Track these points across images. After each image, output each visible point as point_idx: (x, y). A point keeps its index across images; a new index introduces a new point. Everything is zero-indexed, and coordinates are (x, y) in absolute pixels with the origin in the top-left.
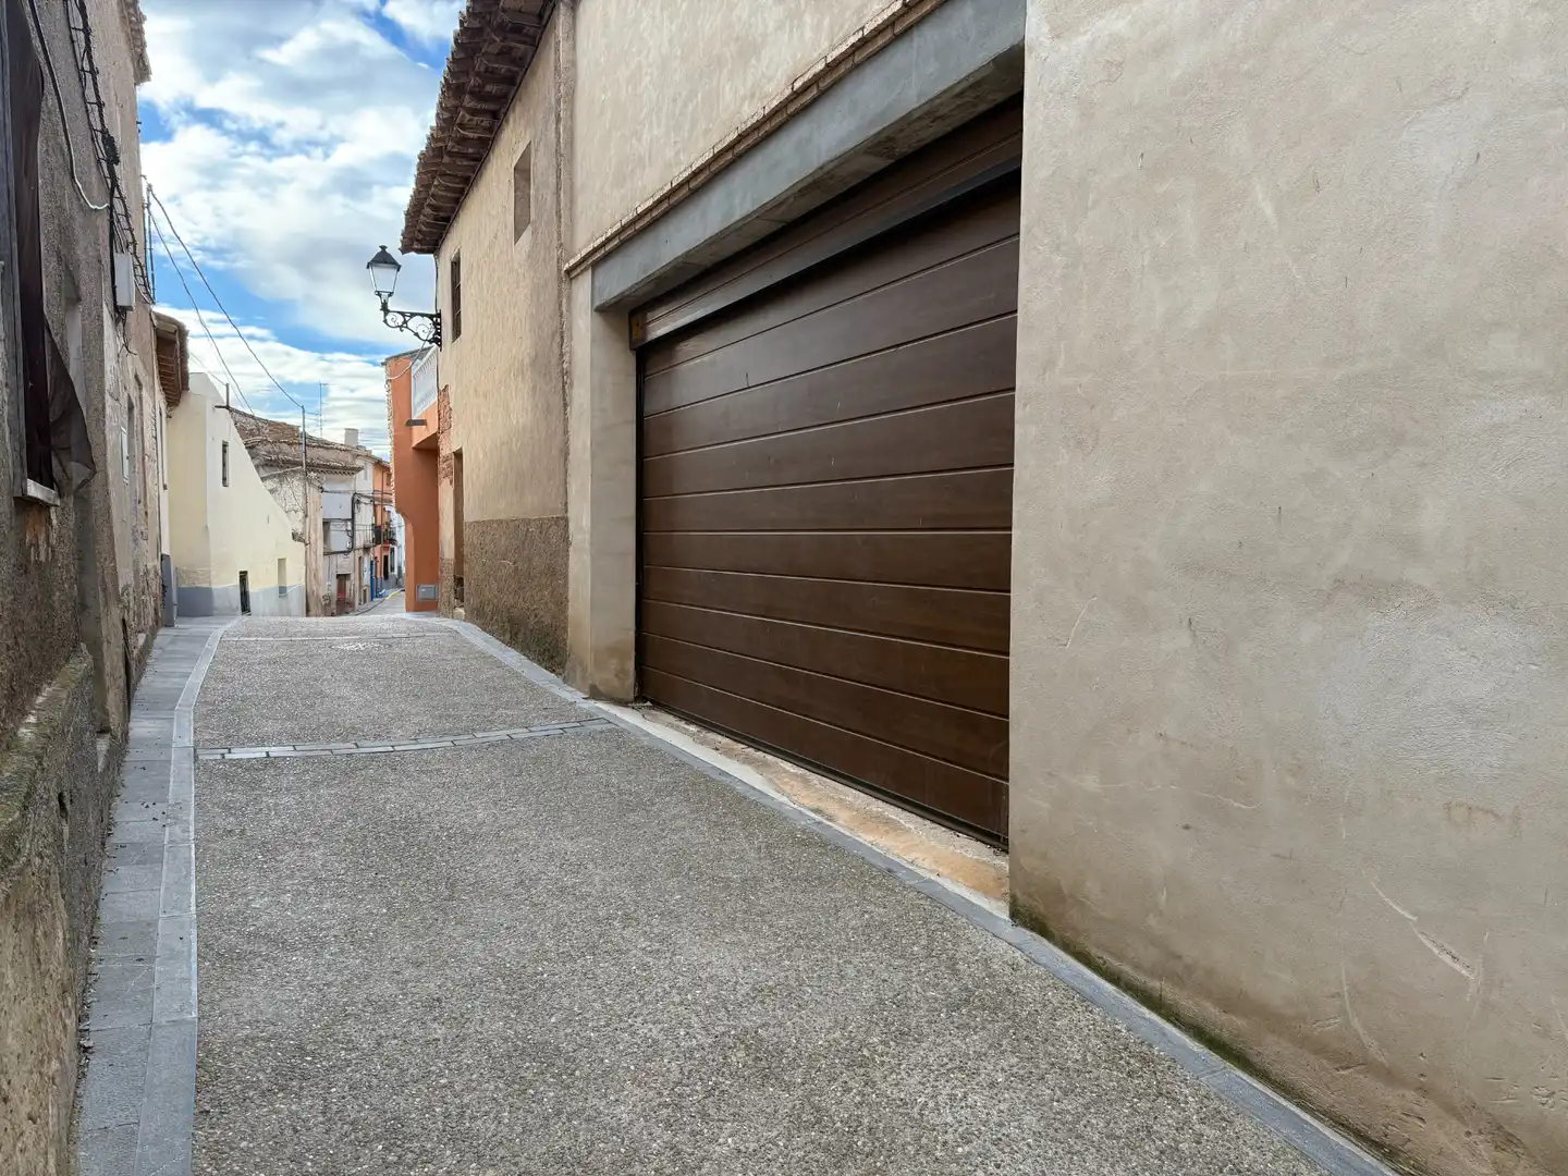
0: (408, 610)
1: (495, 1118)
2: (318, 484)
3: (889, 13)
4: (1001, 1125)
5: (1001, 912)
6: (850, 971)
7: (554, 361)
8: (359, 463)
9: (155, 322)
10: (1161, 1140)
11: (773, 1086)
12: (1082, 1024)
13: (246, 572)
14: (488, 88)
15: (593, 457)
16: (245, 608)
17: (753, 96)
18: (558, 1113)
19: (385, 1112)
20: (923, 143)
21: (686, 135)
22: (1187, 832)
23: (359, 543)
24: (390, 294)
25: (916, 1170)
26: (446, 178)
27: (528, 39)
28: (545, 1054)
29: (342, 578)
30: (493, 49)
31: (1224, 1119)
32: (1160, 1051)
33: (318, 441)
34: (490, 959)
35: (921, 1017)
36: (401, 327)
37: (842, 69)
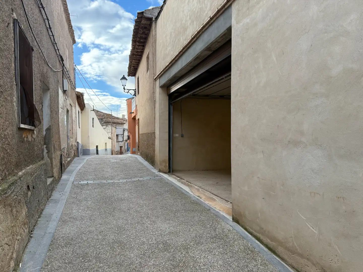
0: (131, 154)
1: (106, 254)
2: (115, 127)
3: (208, 20)
4: (213, 263)
5: (230, 218)
6: (192, 230)
7: (153, 98)
8: (125, 122)
9: (76, 93)
10: (249, 268)
11: (166, 252)
12: (240, 243)
13: (98, 146)
14: (141, 40)
15: (159, 118)
16: (97, 153)
17: (186, 39)
18: (119, 255)
19: (84, 252)
20: (218, 48)
21: (175, 49)
22: (263, 199)
23: (125, 139)
24: (125, 86)
25: (191, 271)
26: (135, 60)
27: (148, 30)
28: (120, 243)
29: (121, 147)
30: (141, 32)
31: (266, 265)
32: (256, 250)
33: (116, 117)
34: (116, 224)
35: (204, 240)
36: (128, 92)
37: (200, 33)
